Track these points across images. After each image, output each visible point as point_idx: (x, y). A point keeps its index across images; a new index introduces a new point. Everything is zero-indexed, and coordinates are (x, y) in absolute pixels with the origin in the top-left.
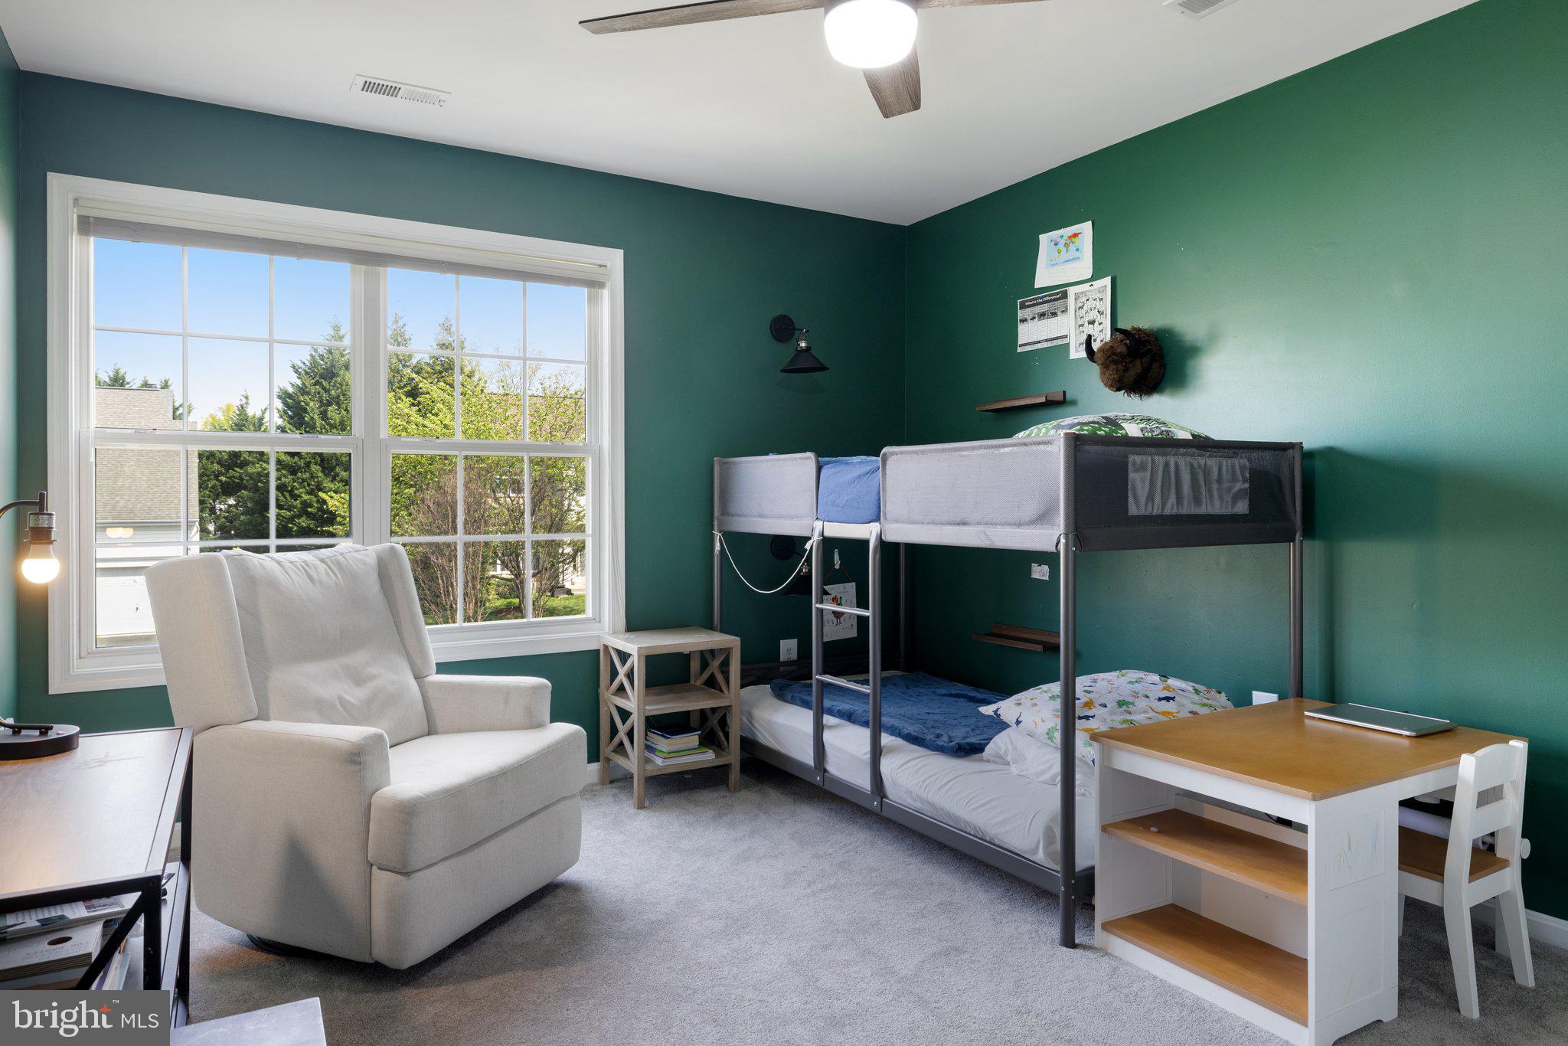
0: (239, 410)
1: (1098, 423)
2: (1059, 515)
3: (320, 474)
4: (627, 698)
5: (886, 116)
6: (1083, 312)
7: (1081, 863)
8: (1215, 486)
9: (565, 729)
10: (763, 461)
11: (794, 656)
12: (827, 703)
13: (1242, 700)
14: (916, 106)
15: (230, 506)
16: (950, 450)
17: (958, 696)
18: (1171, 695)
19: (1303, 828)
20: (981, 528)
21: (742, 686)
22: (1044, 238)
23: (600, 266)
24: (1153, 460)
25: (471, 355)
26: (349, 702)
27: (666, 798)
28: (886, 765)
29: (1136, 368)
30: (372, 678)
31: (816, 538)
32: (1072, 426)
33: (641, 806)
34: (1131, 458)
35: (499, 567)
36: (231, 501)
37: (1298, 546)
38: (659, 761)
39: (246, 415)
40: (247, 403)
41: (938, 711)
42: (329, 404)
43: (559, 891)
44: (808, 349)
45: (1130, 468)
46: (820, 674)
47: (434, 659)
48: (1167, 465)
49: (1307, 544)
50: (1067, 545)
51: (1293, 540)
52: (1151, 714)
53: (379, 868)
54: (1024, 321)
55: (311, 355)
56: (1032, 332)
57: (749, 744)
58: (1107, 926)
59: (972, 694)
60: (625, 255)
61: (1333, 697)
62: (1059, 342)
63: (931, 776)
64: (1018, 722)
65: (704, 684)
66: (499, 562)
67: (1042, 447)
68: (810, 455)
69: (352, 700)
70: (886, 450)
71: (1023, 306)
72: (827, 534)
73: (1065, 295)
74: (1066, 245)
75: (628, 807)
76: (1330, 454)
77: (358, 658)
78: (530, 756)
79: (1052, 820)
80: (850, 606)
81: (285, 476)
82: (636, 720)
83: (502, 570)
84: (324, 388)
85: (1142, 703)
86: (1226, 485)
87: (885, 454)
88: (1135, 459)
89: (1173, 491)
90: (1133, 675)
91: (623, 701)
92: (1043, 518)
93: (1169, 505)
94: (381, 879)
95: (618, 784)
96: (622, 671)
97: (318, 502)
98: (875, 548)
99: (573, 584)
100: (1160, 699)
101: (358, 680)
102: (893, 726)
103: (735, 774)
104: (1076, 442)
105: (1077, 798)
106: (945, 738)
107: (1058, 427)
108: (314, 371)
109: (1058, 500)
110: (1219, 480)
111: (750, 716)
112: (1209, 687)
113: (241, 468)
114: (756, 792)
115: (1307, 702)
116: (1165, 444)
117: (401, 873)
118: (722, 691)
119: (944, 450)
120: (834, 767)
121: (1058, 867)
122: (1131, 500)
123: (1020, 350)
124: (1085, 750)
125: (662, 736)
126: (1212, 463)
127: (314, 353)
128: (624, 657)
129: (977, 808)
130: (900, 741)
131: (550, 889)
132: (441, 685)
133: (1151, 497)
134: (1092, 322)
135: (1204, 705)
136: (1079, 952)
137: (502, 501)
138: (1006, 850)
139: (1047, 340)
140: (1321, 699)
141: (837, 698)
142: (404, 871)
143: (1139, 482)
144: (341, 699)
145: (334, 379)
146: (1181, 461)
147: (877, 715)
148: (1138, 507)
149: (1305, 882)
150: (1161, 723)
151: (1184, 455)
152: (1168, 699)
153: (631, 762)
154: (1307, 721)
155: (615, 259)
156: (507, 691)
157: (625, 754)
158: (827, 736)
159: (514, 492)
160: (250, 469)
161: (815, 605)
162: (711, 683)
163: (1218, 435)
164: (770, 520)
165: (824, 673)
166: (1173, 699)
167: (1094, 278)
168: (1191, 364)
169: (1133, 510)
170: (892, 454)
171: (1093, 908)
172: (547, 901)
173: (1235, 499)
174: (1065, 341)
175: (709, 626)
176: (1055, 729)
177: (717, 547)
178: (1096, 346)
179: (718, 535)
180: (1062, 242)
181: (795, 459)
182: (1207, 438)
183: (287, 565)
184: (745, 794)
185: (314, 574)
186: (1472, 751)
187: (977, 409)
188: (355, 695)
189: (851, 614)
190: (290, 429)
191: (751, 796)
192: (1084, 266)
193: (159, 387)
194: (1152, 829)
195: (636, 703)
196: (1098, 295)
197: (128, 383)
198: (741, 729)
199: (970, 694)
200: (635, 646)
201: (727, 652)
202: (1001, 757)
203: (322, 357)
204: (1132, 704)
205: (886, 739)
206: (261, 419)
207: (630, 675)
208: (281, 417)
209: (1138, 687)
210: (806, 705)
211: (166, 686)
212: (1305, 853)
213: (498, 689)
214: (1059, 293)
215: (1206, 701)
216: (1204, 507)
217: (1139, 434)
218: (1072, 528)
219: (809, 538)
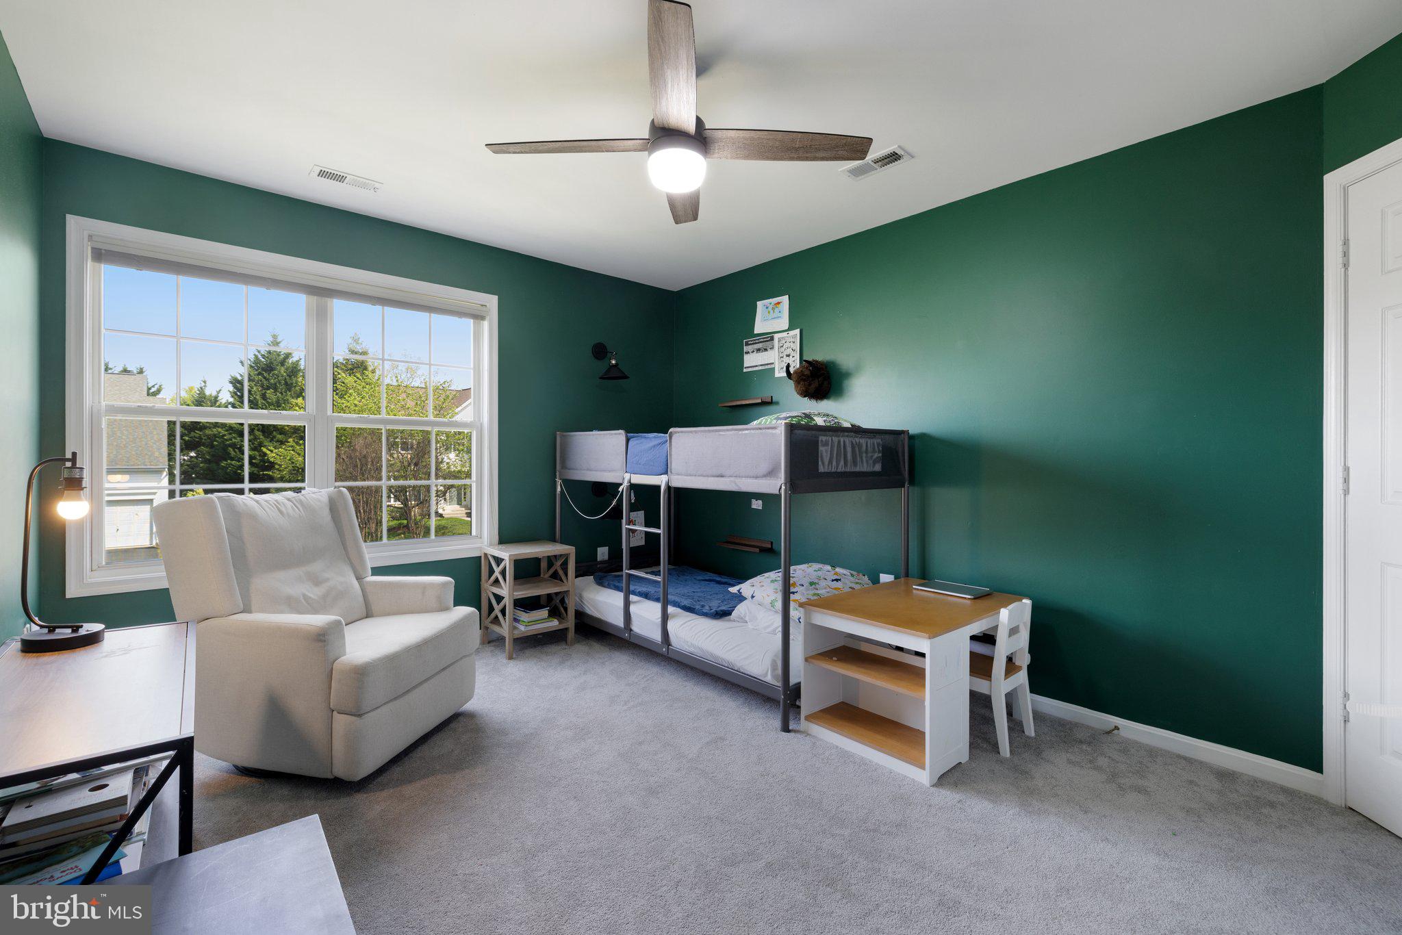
0: (199, 390)
1: (800, 417)
2: (781, 472)
3: (261, 437)
4: (501, 587)
5: (677, 223)
6: (783, 349)
7: (793, 680)
8: (864, 455)
9: (465, 611)
10: (590, 435)
11: (606, 557)
12: (632, 588)
13: (875, 580)
14: (695, 218)
15: (191, 457)
16: (713, 431)
17: (710, 580)
18: (838, 578)
19: (923, 655)
20: (732, 479)
21: (576, 577)
22: (760, 304)
23: (482, 305)
24: (832, 440)
25: (373, 358)
26: (310, 598)
27: (528, 652)
28: (671, 626)
29: (815, 384)
30: (327, 580)
31: (626, 484)
32: (786, 418)
33: (510, 658)
34: (820, 438)
35: (392, 500)
36: (193, 454)
37: (906, 489)
38: (522, 628)
39: (204, 394)
40: (205, 386)
41: (699, 590)
42: (268, 388)
43: (461, 718)
44: (616, 365)
45: (820, 444)
46: (628, 570)
47: (369, 565)
48: (839, 442)
49: (911, 488)
50: (786, 490)
51: (904, 487)
52: (828, 590)
53: (338, 713)
54: (747, 353)
55: (255, 355)
56: (752, 360)
57: (580, 615)
58: (808, 718)
59: (718, 579)
60: (499, 299)
61: (925, 576)
62: (769, 367)
63: (700, 631)
64: (753, 597)
65: (550, 577)
66: (392, 496)
67: (770, 431)
68: (622, 432)
69: (312, 596)
70: (671, 430)
71: (747, 344)
72: (632, 482)
73: (772, 339)
74: (773, 309)
75: (501, 659)
76: (923, 437)
77: (317, 567)
78: (443, 630)
79: (776, 656)
80: (640, 525)
81: (234, 438)
82: (508, 602)
83: (395, 501)
84: (265, 378)
85: (823, 583)
86: (870, 455)
87: (671, 432)
88: (822, 438)
89: (843, 456)
90: (816, 566)
91: (500, 590)
92: (771, 473)
93: (840, 467)
94: (341, 721)
95: (494, 643)
96: (497, 570)
97: (260, 455)
98: (665, 491)
99: (444, 510)
100: (833, 581)
101: (317, 582)
102: (674, 601)
103: (571, 634)
104: (791, 428)
105: (791, 642)
106: (707, 608)
107: (778, 419)
108: (257, 366)
109: (780, 463)
110: (866, 452)
111: (581, 597)
112: (858, 572)
113: (200, 431)
114: (584, 645)
115: (911, 580)
116: (835, 430)
117: (355, 715)
118: (561, 580)
119: (709, 431)
120: (637, 627)
121: (779, 684)
122: (820, 463)
123: (745, 370)
124: (795, 613)
125: (524, 611)
126: (863, 441)
127: (257, 353)
128: (499, 561)
129: (729, 650)
130: (679, 610)
131: (456, 717)
132: (375, 583)
133: (830, 462)
134: (788, 356)
135: (857, 583)
136: (792, 734)
137: (395, 456)
138: (747, 675)
139: (761, 365)
140: (918, 578)
141: (637, 583)
142: (357, 713)
143: (824, 451)
144: (304, 595)
145: (272, 372)
146: (847, 440)
147: (666, 594)
148: (824, 467)
149: (924, 686)
150: (835, 595)
151: (847, 436)
152: (837, 580)
153: (504, 630)
154: (914, 591)
155: (492, 301)
156: (424, 587)
157: (499, 624)
158: (632, 608)
159: (403, 449)
160: (208, 432)
161: (625, 526)
162: (555, 576)
163: (865, 425)
164: (594, 472)
165: (631, 568)
166: (840, 580)
167: (789, 329)
168: (846, 383)
169: (821, 469)
170: (676, 432)
171: (799, 707)
172: (452, 725)
173: (875, 463)
174: (772, 366)
175: (553, 539)
176: (775, 600)
177: (559, 489)
178: (792, 370)
179: (559, 482)
180: (771, 307)
181: (612, 434)
182: (859, 427)
183: (263, 503)
184: (579, 647)
185: (283, 509)
186: (1005, 606)
187: (720, 405)
188: (314, 593)
189: (642, 531)
190: (239, 406)
191: (581, 648)
192: (784, 323)
193: (135, 372)
194: (834, 658)
195: (508, 591)
196: (792, 340)
197: (111, 369)
198: (575, 606)
199: (717, 579)
200: (507, 554)
201: (565, 558)
202: (742, 618)
203: (263, 356)
204: (818, 584)
205: (671, 609)
206: (216, 397)
207: (503, 573)
208: (232, 397)
209: (820, 573)
210: (618, 589)
211: (168, 589)
212: (924, 670)
213: (416, 585)
214: (769, 338)
215: (857, 580)
216: (858, 467)
217: (823, 424)
218: (789, 480)
219: (621, 484)
